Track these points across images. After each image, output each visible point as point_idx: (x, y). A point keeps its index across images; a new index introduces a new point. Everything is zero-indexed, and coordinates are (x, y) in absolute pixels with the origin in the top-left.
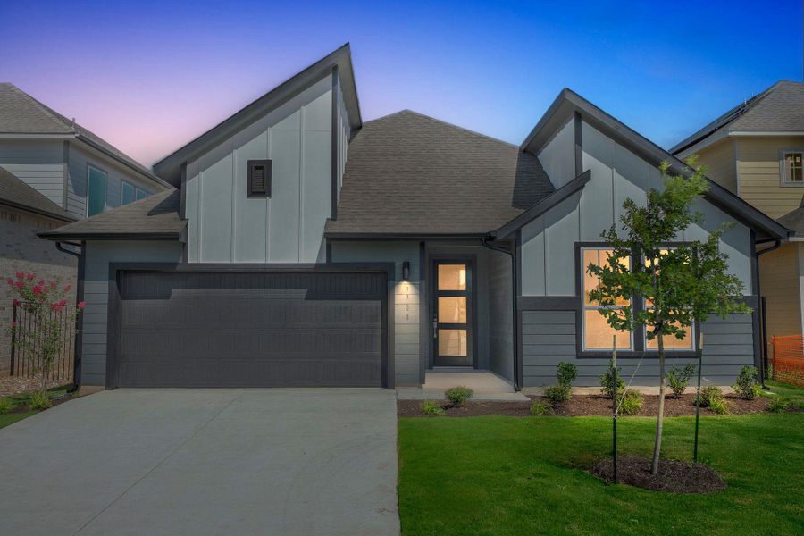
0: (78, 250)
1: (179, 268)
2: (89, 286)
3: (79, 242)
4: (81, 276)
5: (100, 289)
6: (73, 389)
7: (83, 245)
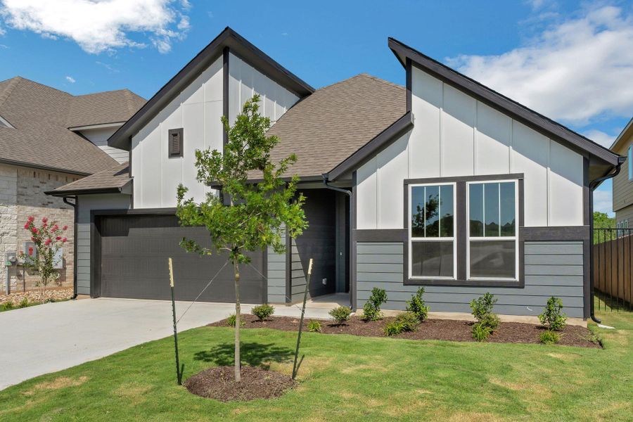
0: (73, 201)
1: (129, 213)
2: (80, 227)
3: (74, 196)
4: (76, 221)
5: (86, 229)
6: (75, 297)
7: (76, 198)
